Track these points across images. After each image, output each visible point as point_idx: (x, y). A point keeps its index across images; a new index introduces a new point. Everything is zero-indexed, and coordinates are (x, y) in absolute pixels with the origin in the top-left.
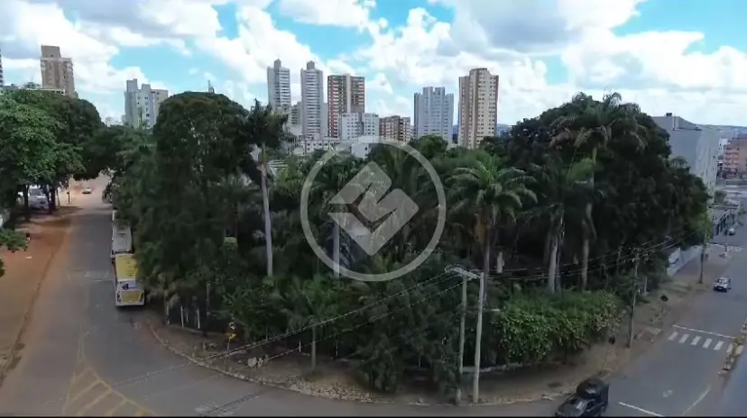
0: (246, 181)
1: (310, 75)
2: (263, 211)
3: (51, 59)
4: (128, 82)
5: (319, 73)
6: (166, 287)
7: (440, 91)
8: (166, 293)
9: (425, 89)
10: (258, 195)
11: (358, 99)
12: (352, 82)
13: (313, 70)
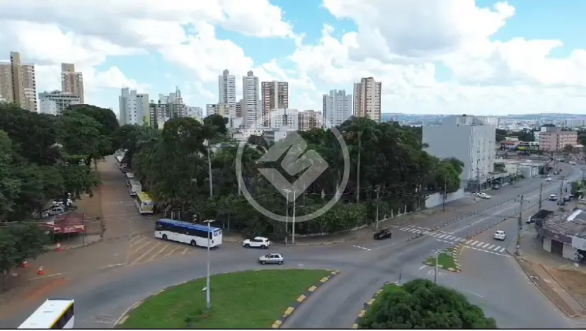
0: (201, 155)
1: (250, 80)
2: (208, 169)
3: (69, 73)
4: (123, 89)
5: (256, 79)
6: (166, 200)
7: (342, 93)
8: (166, 203)
9: (331, 92)
10: (206, 161)
11: (283, 98)
12: (279, 86)
13: (252, 77)
